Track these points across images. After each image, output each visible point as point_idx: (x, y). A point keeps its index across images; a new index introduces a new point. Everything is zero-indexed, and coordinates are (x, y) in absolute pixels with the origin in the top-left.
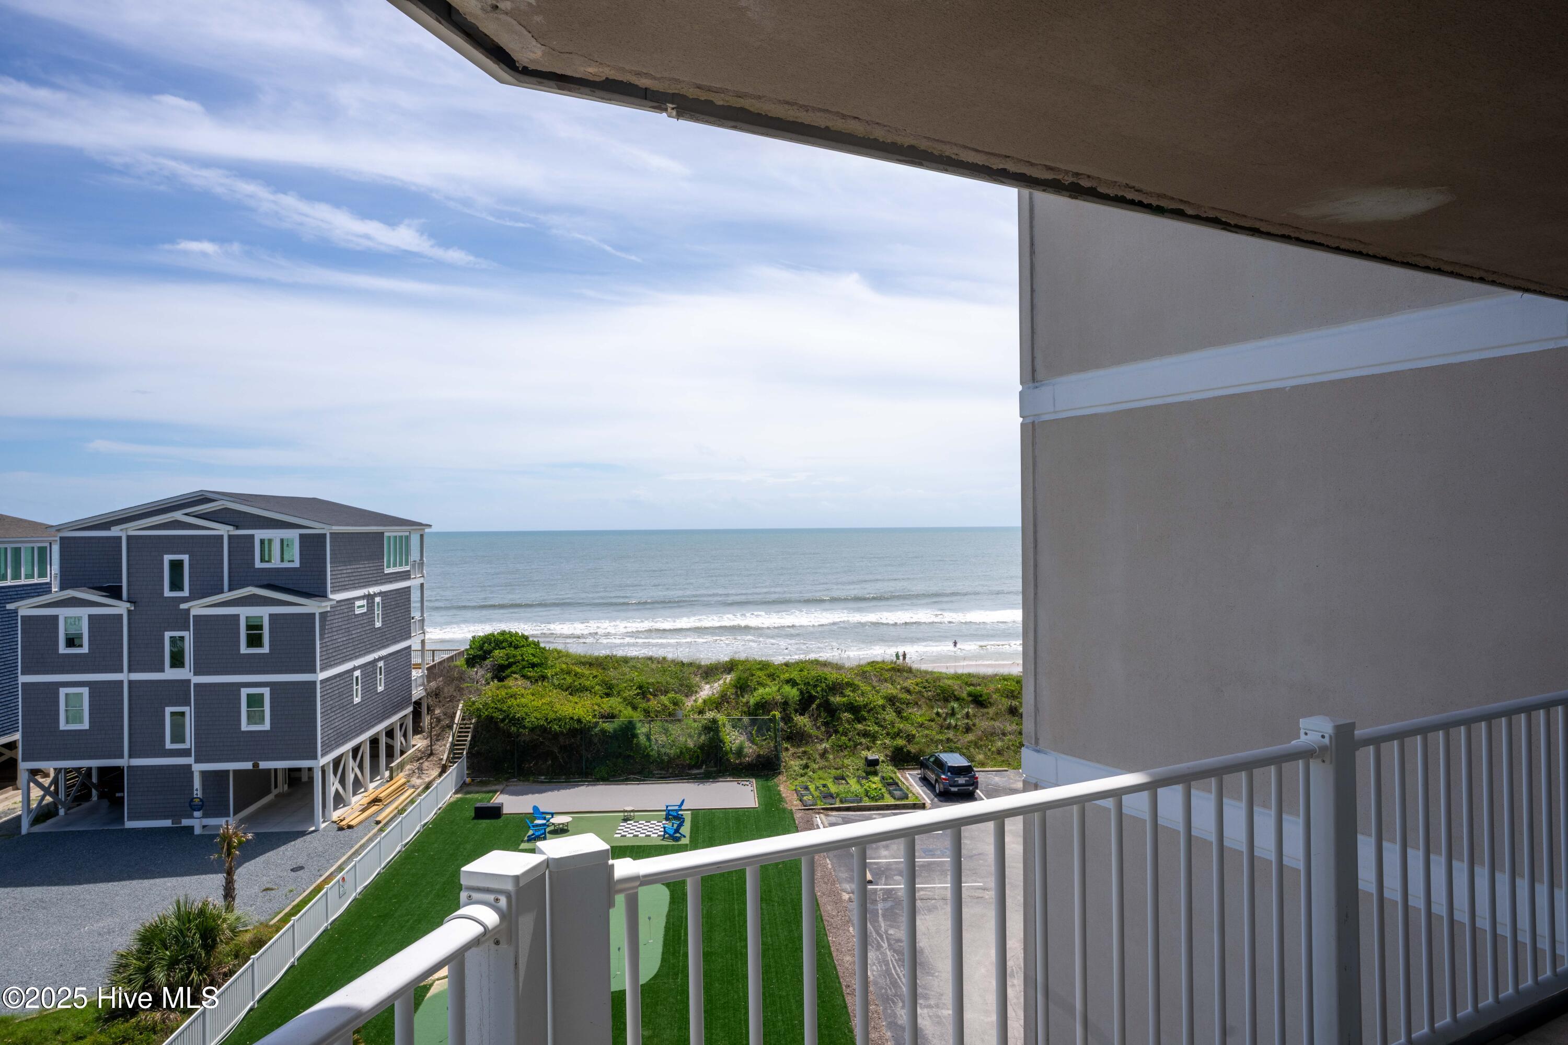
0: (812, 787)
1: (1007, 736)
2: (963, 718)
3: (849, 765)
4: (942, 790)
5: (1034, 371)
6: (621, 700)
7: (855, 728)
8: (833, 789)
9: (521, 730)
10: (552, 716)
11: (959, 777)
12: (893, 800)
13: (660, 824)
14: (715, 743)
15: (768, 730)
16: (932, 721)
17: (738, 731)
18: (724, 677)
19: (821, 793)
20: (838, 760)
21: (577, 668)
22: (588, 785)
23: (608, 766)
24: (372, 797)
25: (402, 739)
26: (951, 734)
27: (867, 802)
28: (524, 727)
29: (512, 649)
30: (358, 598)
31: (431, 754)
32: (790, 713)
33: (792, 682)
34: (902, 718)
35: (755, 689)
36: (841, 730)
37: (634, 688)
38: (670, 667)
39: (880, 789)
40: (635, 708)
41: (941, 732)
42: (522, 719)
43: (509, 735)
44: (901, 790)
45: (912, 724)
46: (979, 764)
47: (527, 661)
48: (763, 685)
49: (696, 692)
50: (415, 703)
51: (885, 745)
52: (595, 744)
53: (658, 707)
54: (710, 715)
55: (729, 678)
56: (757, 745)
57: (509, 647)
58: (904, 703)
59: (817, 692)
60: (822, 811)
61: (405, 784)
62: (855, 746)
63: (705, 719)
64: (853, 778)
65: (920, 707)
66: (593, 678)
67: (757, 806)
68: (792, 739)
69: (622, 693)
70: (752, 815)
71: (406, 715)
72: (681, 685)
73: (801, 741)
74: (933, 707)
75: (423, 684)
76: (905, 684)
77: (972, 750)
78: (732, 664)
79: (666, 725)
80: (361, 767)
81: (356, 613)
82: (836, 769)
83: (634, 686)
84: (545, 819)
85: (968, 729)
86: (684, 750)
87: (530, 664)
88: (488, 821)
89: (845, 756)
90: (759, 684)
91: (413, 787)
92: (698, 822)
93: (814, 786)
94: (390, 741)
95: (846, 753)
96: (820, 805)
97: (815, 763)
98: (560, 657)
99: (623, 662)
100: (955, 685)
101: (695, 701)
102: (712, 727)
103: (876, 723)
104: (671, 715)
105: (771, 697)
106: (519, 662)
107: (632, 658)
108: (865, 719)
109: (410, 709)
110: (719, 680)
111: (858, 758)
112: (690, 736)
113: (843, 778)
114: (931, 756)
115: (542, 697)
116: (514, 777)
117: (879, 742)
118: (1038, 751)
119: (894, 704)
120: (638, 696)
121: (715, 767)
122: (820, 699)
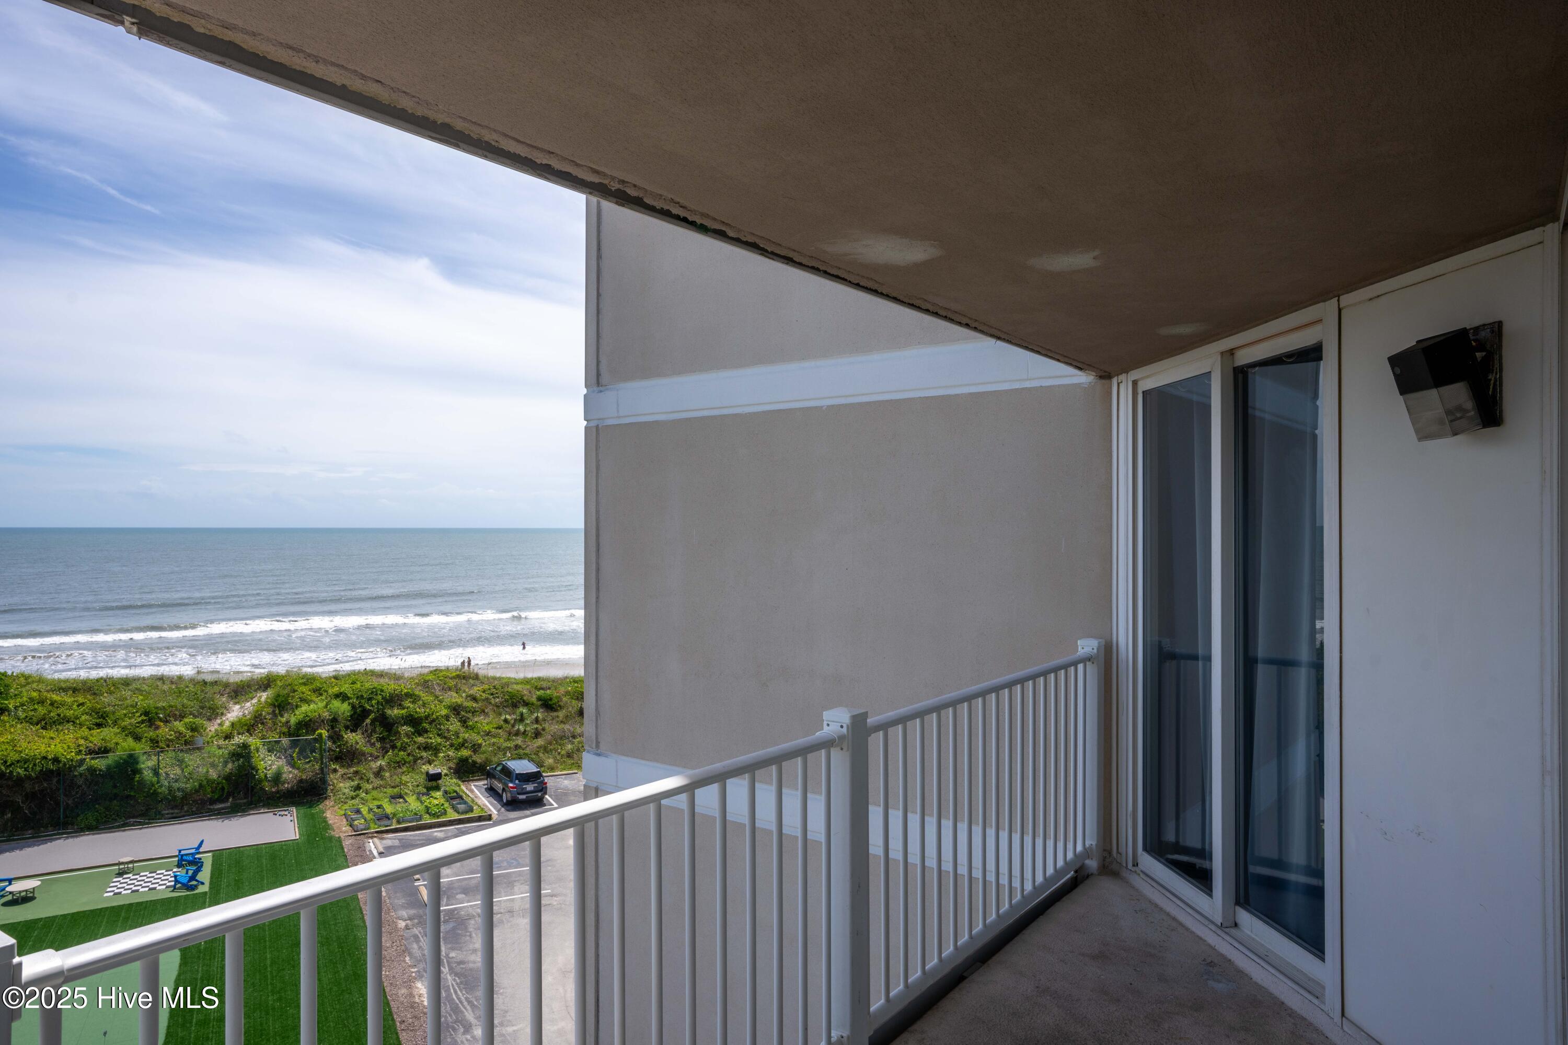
0: (364, 810)
1: (577, 738)
2: (533, 723)
3: (408, 782)
4: (509, 799)
6: (118, 731)
7: (415, 742)
8: (389, 809)
10: (14, 757)
11: (528, 784)
12: (456, 814)
13: (171, 872)
14: (246, 770)
15: (313, 751)
16: (500, 729)
17: (276, 755)
18: (258, 695)
19: (374, 816)
20: (395, 777)
21: (54, 696)
22: (67, 838)
23: (97, 811)
26: (519, 741)
27: (427, 820)
32: (340, 730)
33: (342, 697)
34: (467, 727)
35: (297, 707)
36: (399, 744)
37: (138, 714)
38: (187, 687)
39: (443, 805)
40: (137, 738)
41: (509, 740)
44: (465, 803)
45: (479, 733)
46: (548, 769)
48: (308, 701)
49: (222, 714)
51: (448, 757)
52: (79, 785)
53: (171, 735)
54: (238, 739)
55: (264, 696)
56: (298, 769)
58: (469, 712)
59: (372, 706)
60: (375, 835)
62: (415, 761)
63: (233, 745)
64: (413, 795)
65: (486, 715)
66: (78, 705)
67: (298, 838)
68: (342, 759)
69: (119, 722)
70: (292, 848)
72: (202, 708)
73: (352, 761)
74: (500, 714)
76: (471, 692)
77: (541, 755)
78: (269, 680)
79: (181, 755)
82: (393, 787)
83: (137, 712)
85: (537, 734)
86: (205, 783)
89: (403, 773)
90: (303, 700)
92: (221, 865)
93: (367, 809)
95: (405, 769)
96: (374, 828)
97: (368, 782)
98: (28, 683)
99: (123, 684)
100: (524, 690)
101: (221, 725)
102: (242, 754)
103: (438, 735)
104: (188, 744)
105: (316, 714)
107: (135, 680)
108: (426, 731)
110: (252, 699)
111: (418, 773)
112: (213, 765)
113: (401, 796)
114: (498, 765)
117: (442, 755)
118: (599, 755)
119: (458, 714)
120: (142, 723)
121: (245, 798)
122: (375, 713)
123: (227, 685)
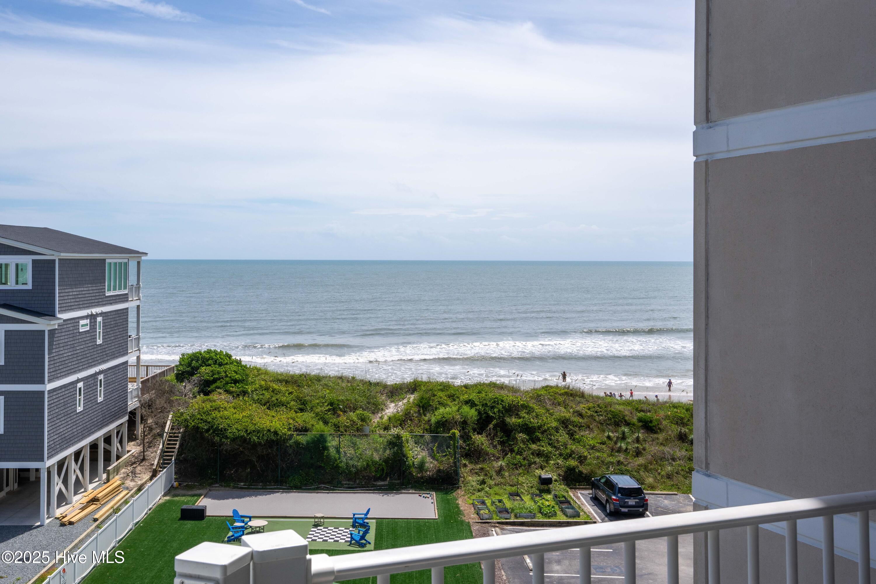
0: (488, 502)
1: (677, 461)
2: (634, 442)
3: (524, 483)
4: (613, 510)
5: (708, 111)
6: (313, 415)
7: (529, 448)
8: (508, 504)
9: (223, 440)
10: (251, 428)
11: (630, 499)
12: (565, 517)
13: (348, 529)
14: (399, 457)
15: (448, 447)
16: (604, 444)
17: (421, 447)
18: (408, 396)
19: (496, 508)
20: (513, 477)
21: (274, 385)
22: (283, 492)
23: (301, 475)
24: (91, 496)
25: (118, 445)
26: (621, 457)
27: (540, 518)
28: (227, 437)
29: (217, 366)
30: (83, 318)
31: (144, 459)
32: (469, 432)
33: (471, 403)
34: (574, 440)
35: (436, 409)
36: (516, 449)
37: (326, 404)
38: (358, 386)
39: (553, 507)
40: (326, 423)
41: (612, 455)
42: (225, 430)
43: (213, 444)
44: (573, 508)
45: (584, 446)
46: (649, 487)
47: (230, 377)
48: (445, 405)
49: (382, 409)
50: (131, 413)
51: (558, 464)
52: (290, 455)
53: (347, 423)
54: (394, 431)
55: (412, 397)
56: (437, 460)
57: (214, 364)
58: (576, 426)
59: (494, 413)
60: (497, 525)
61: (119, 486)
62: (530, 465)
63: (390, 435)
64: (528, 495)
65: (591, 430)
66: (289, 394)
67: (437, 518)
68: (470, 456)
69: (314, 409)
70: (432, 526)
71: (122, 424)
72: (369, 403)
73: (478, 459)
74: (604, 431)
75: (137, 396)
76: (578, 408)
77: (642, 473)
78: (415, 385)
79: (354, 439)
80: (82, 469)
81: (81, 331)
82: (511, 485)
83: (325, 402)
84: (243, 522)
85: (638, 453)
86: (370, 463)
87: (232, 380)
88: (193, 522)
89: (520, 474)
90: (441, 404)
91: (127, 488)
92: (382, 530)
93: (490, 501)
94: (107, 447)
95: (521, 471)
96: (496, 520)
97: (491, 479)
98: (259, 375)
99: (316, 380)
100: (626, 411)
101: (381, 418)
102: (396, 443)
103: (549, 444)
104: (359, 431)
105: (451, 417)
106: (222, 378)
107: (324, 378)
108: (539, 440)
109: (126, 418)
110: (403, 399)
111: (532, 476)
112: (376, 450)
113: (518, 495)
114: (602, 477)
115: (243, 410)
116: (217, 483)
117: (552, 462)
118: (709, 476)
119: (566, 427)
120: (329, 411)
121: (399, 479)
122: (497, 420)
123: (385, 386)
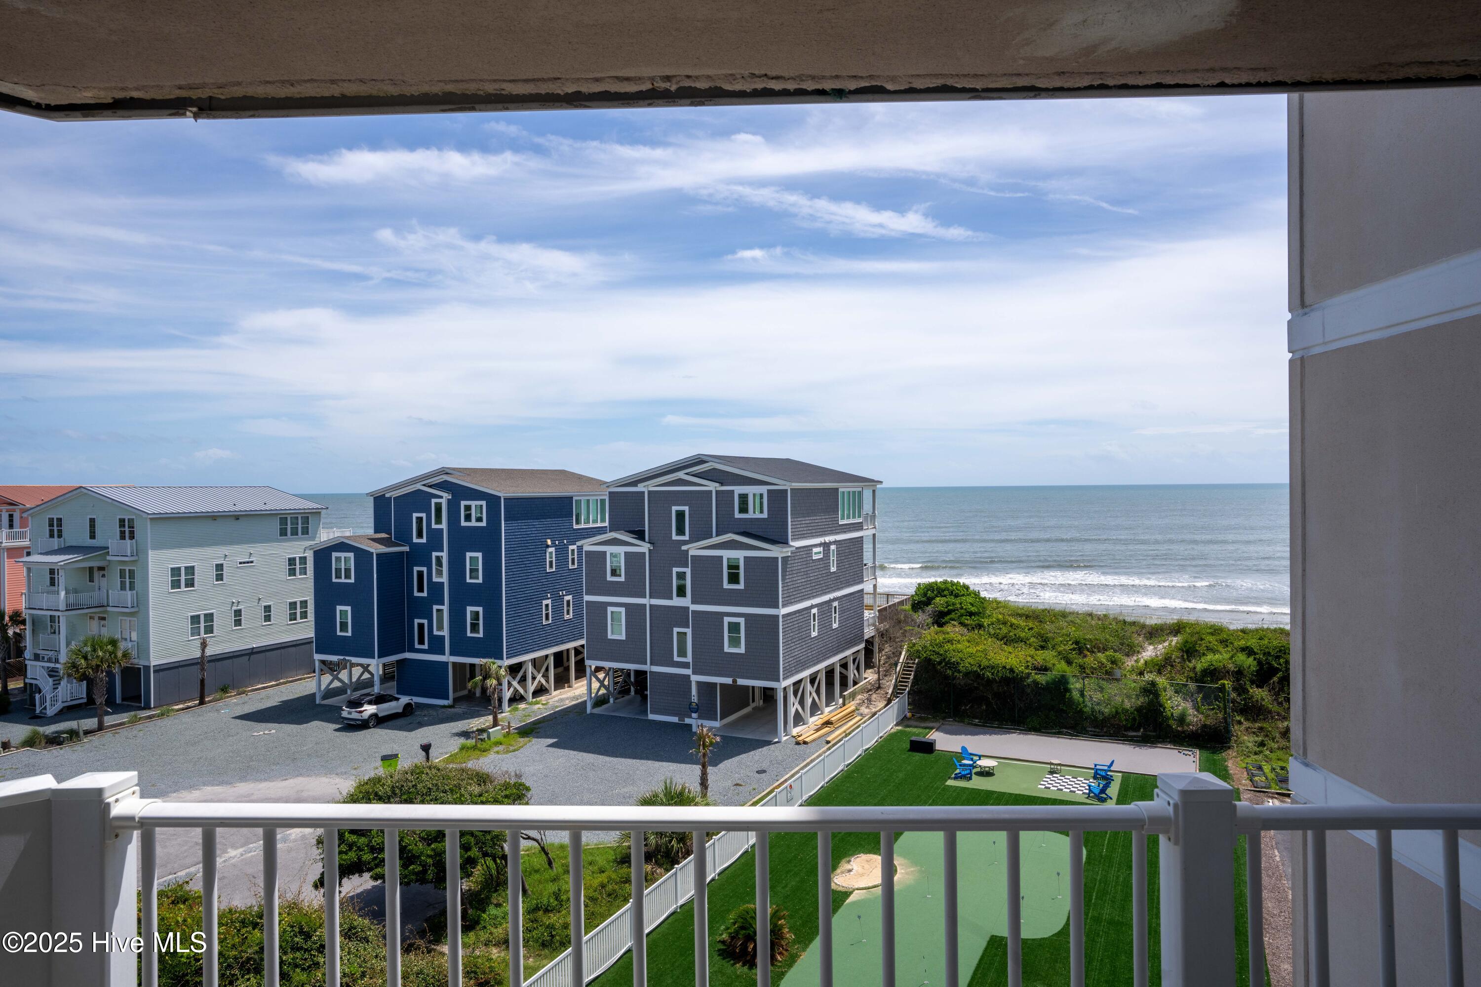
0: (1266, 768)
6: (1055, 654)
9: (956, 674)
10: (985, 663)
13: (1087, 782)
14: (1154, 706)
15: (1216, 699)
17: (1182, 697)
18: (1169, 639)
19: (1278, 776)
21: (1013, 620)
22: (1020, 733)
23: (1040, 717)
24: (826, 719)
25: (856, 672)
28: (959, 672)
29: (953, 597)
30: (816, 546)
31: (879, 688)
32: (1245, 683)
33: (1248, 650)
35: (1204, 654)
37: (1070, 643)
38: (1111, 624)
40: (1069, 663)
42: (958, 663)
43: (946, 677)
47: (966, 609)
48: (1214, 651)
49: (1138, 652)
50: (867, 641)
52: (1029, 694)
53: (1095, 664)
54: (1148, 677)
55: (1175, 640)
56: (1203, 713)
57: (950, 595)
59: (1280, 664)
60: (1276, 796)
61: (853, 711)
63: (1145, 681)
66: (1029, 630)
68: (1247, 712)
69: (1057, 647)
71: (858, 651)
72: (1122, 644)
73: (1258, 715)
75: (874, 625)
78: (1179, 626)
79: (1103, 683)
80: (818, 692)
81: (814, 558)
83: (1070, 641)
84: (972, 760)
86: (1120, 710)
87: (968, 612)
88: (922, 755)
90: (1209, 649)
91: (862, 715)
92: (1128, 786)
93: (1269, 767)
94: (844, 671)
96: (1275, 789)
97: (1273, 741)
98: (998, 608)
99: (1061, 615)
101: (1137, 661)
102: (1152, 690)
104: (1109, 674)
105: (1221, 664)
106: (957, 610)
107: (1070, 613)
109: (863, 646)
110: (1164, 642)
112: (1129, 697)
115: (977, 644)
116: (950, 717)
120: (1074, 651)
121: (1154, 732)
122: (1283, 672)
123: (1143, 626)
